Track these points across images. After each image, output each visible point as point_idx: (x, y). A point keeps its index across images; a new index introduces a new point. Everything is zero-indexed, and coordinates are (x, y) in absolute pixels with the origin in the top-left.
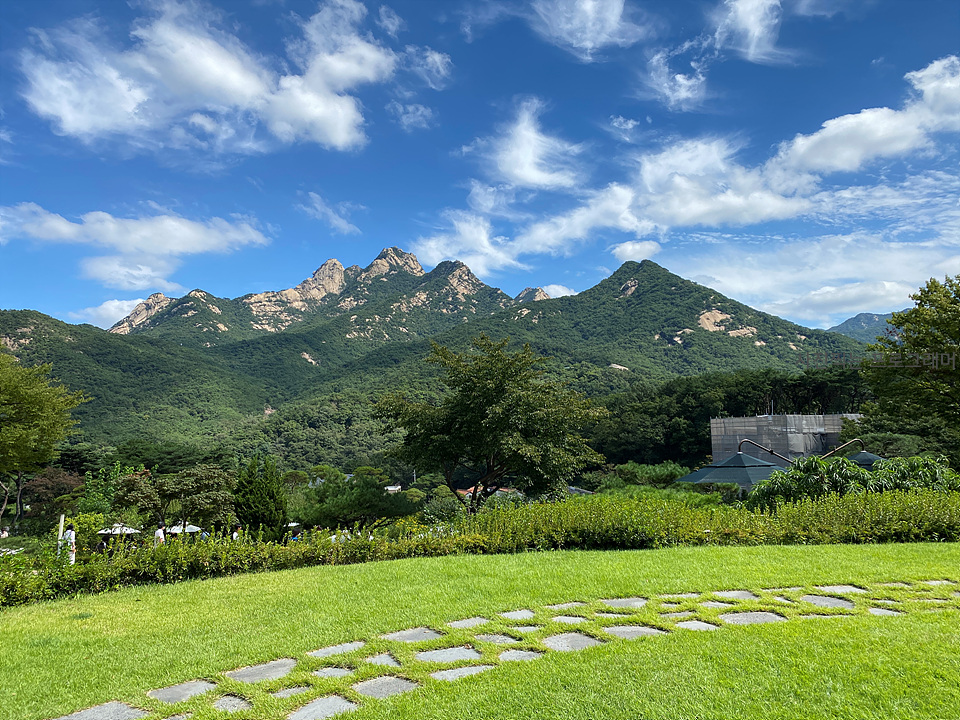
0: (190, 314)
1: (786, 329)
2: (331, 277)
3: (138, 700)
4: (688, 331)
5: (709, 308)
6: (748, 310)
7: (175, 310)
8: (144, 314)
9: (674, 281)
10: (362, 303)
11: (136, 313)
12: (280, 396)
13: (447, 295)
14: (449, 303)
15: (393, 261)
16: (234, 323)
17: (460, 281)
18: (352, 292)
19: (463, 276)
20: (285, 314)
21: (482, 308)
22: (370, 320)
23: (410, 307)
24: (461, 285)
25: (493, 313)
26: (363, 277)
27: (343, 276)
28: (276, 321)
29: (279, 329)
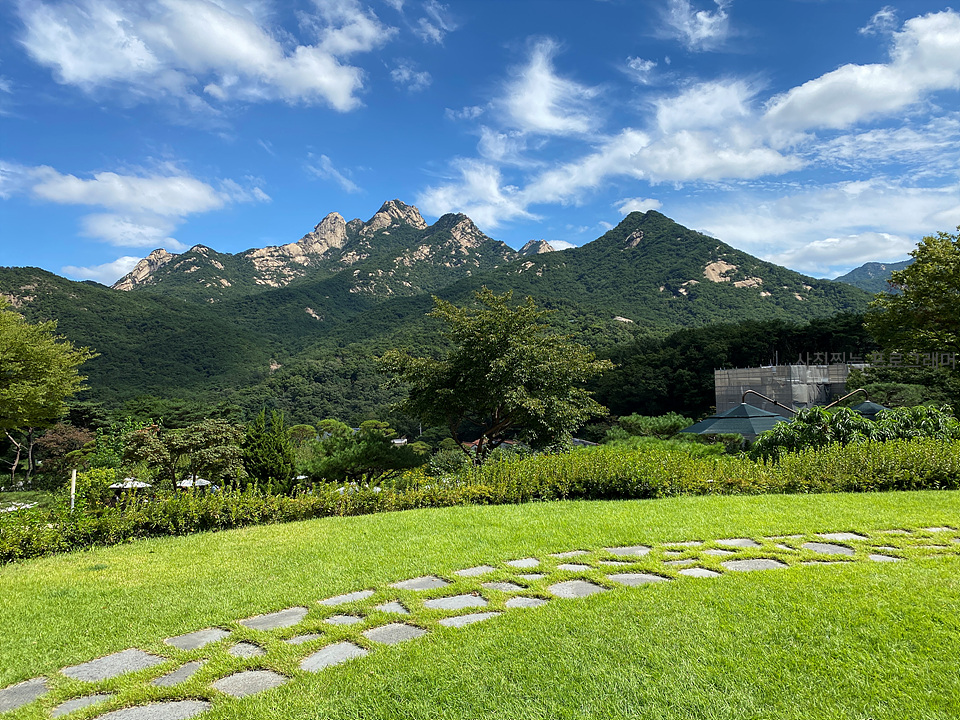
0: (192, 270)
1: (792, 279)
2: (333, 231)
3: (155, 647)
4: (693, 282)
5: (715, 259)
6: (754, 260)
7: (178, 265)
8: (146, 270)
9: (680, 231)
10: (364, 257)
11: (139, 269)
12: (285, 352)
13: (450, 248)
14: (452, 257)
15: (395, 214)
16: (237, 279)
17: (463, 234)
18: (354, 246)
19: (466, 229)
20: (288, 269)
21: (486, 262)
22: (373, 275)
23: (413, 261)
24: (464, 238)
25: (497, 266)
26: (365, 231)
27: (345, 230)
28: (279, 276)
29: (283, 284)
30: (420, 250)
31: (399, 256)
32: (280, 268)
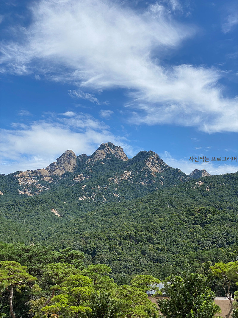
10: (88, 178)
14: (146, 178)
15: (108, 151)
16: (7, 190)
17: (153, 164)
18: (82, 171)
19: (155, 161)
20: (39, 185)
21: (168, 182)
22: (94, 189)
23: (120, 180)
24: (154, 167)
25: (175, 185)
26: (89, 161)
27: (76, 161)
28: (33, 189)
29: (35, 194)
30: (124, 173)
31: (111, 177)
32: (35, 184)
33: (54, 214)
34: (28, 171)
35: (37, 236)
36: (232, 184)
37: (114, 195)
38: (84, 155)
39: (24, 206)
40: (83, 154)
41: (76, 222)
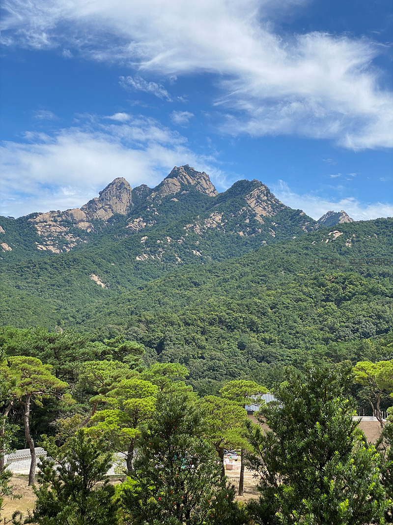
10: (151, 224)
13: (244, 216)
14: (246, 226)
15: (185, 180)
16: (18, 244)
17: (258, 202)
18: (141, 213)
19: (262, 196)
20: (70, 235)
21: (283, 232)
22: (161, 242)
23: (204, 229)
24: (259, 206)
25: (295, 237)
26: (153, 197)
27: (131, 196)
28: (61, 242)
29: (64, 250)
30: (211, 217)
31: (189, 223)
32: (63, 234)
33: (95, 283)
34: (52, 212)
35: (67, 319)
36: (389, 236)
37: (194, 252)
38: (145, 186)
39: (46, 269)
40: (142, 185)
41: (131, 297)
